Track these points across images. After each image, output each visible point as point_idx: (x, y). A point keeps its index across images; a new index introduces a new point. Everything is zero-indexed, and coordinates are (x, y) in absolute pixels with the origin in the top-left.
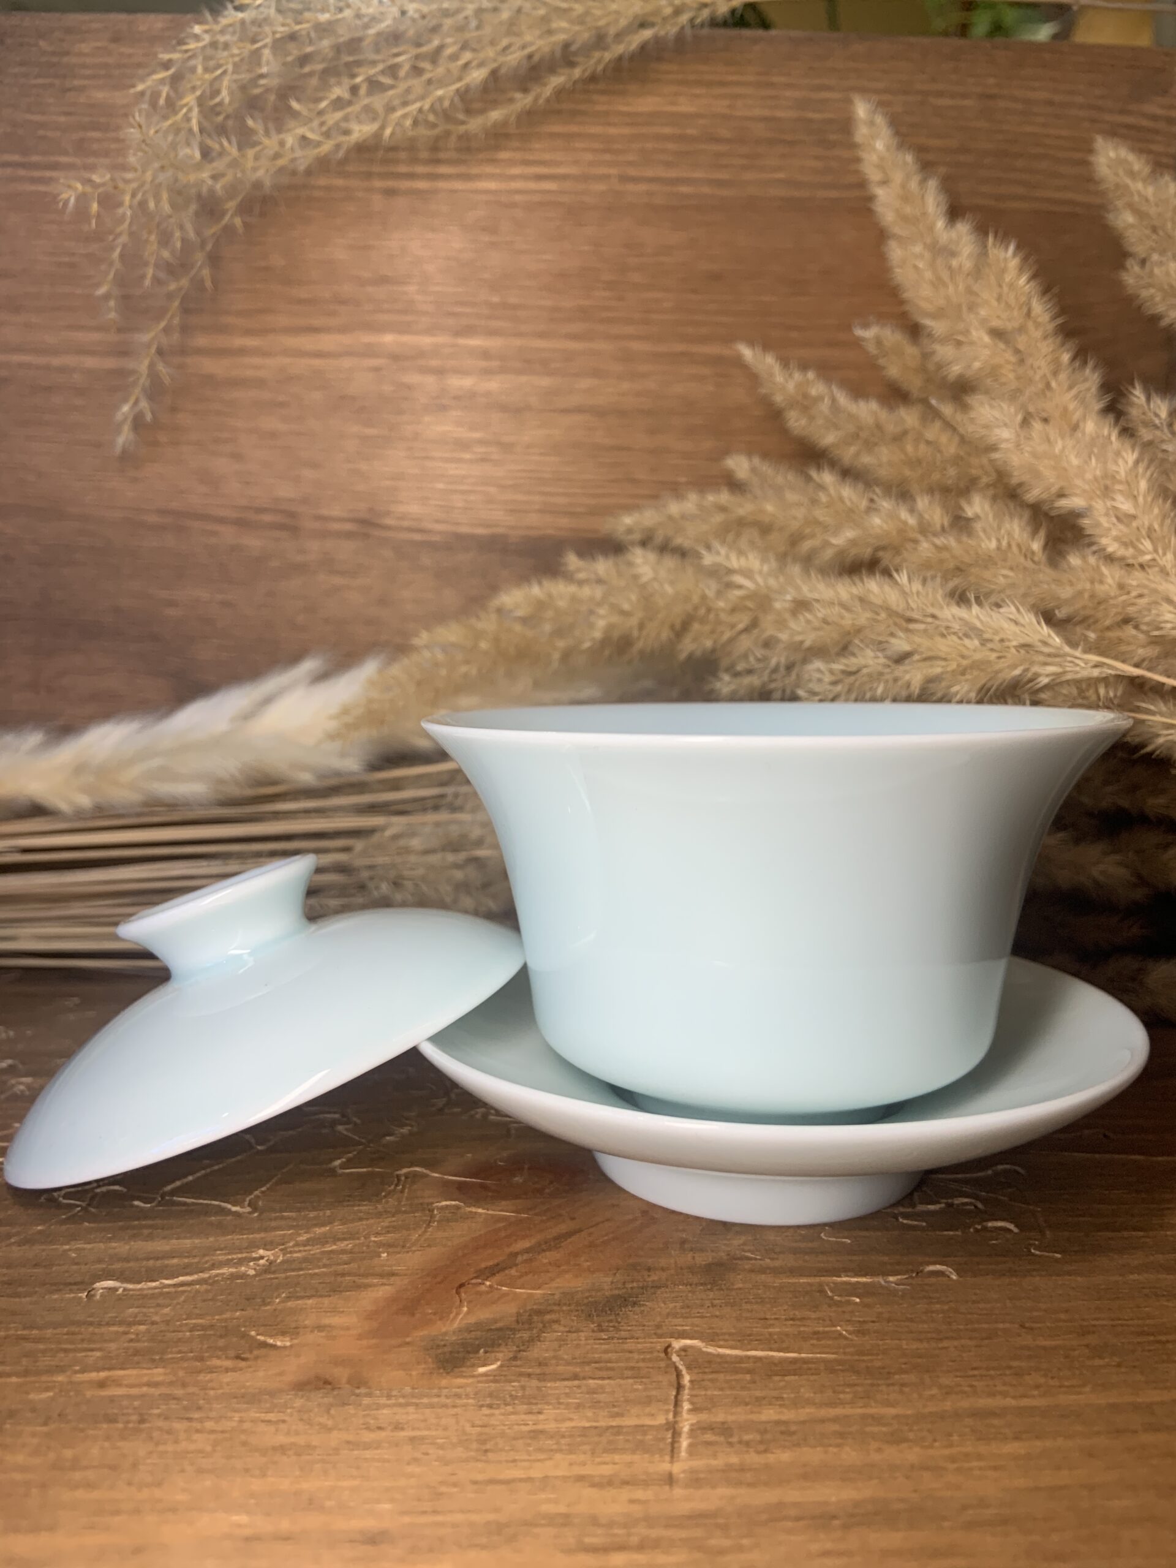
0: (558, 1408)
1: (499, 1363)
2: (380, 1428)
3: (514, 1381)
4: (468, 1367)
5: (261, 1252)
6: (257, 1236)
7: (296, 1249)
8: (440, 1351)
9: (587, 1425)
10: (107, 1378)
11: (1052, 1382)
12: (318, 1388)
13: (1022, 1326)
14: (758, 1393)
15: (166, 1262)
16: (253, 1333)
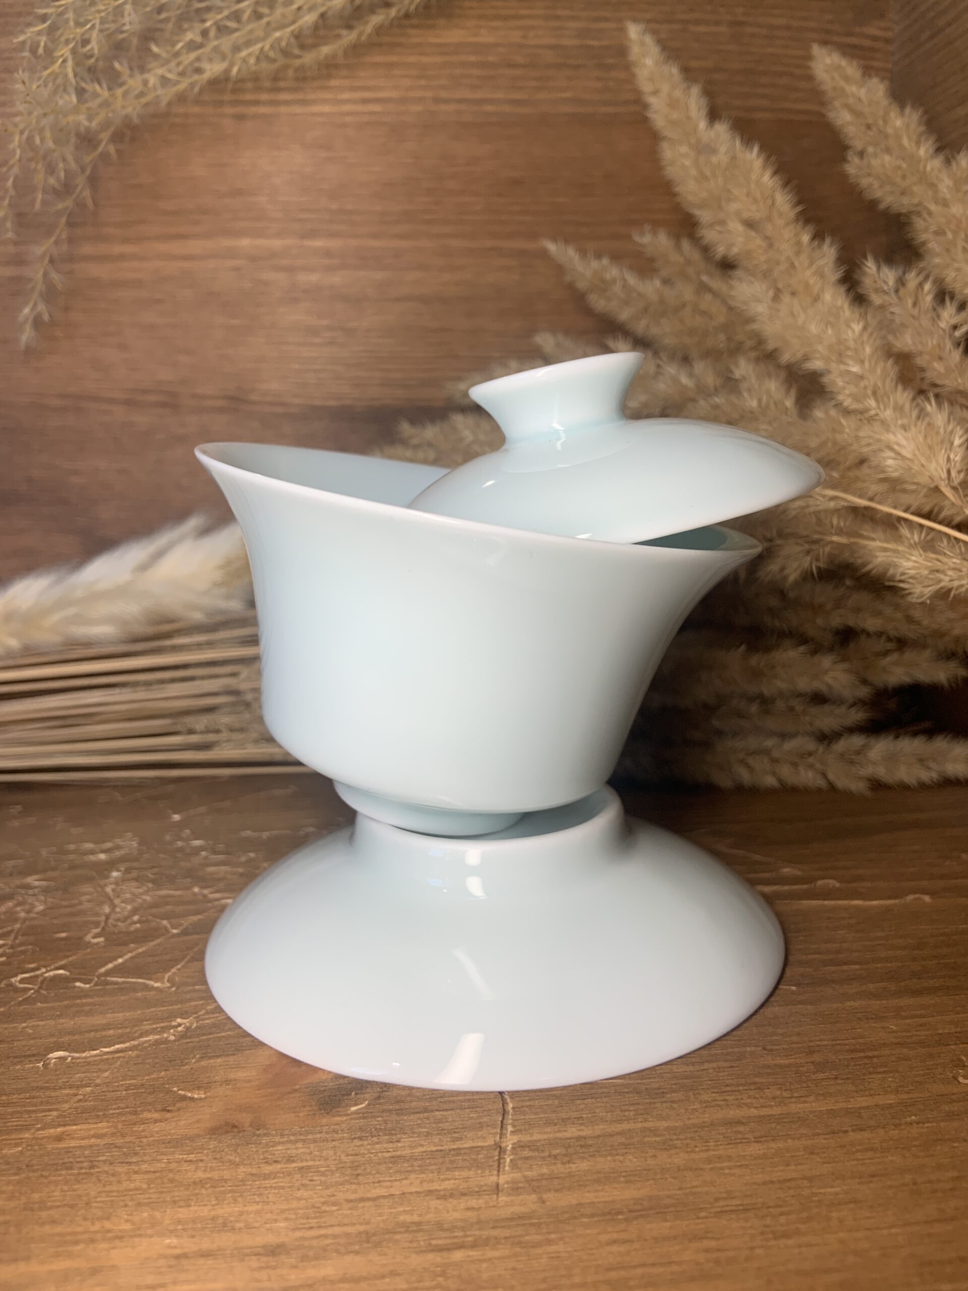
0: (412, 1137)
1: (367, 1102)
2: (276, 1162)
3: (378, 1117)
4: (343, 1107)
5: (179, 1020)
6: (175, 1007)
7: (207, 1016)
8: (321, 1095)
9: (434, 1149)
10: (63, 1133)
11: (785, 1094)
12: (227, 1132)
13: (764, 1049)
14: (564, 1115)
15: (104, 1033)
16: (175, 1089)
